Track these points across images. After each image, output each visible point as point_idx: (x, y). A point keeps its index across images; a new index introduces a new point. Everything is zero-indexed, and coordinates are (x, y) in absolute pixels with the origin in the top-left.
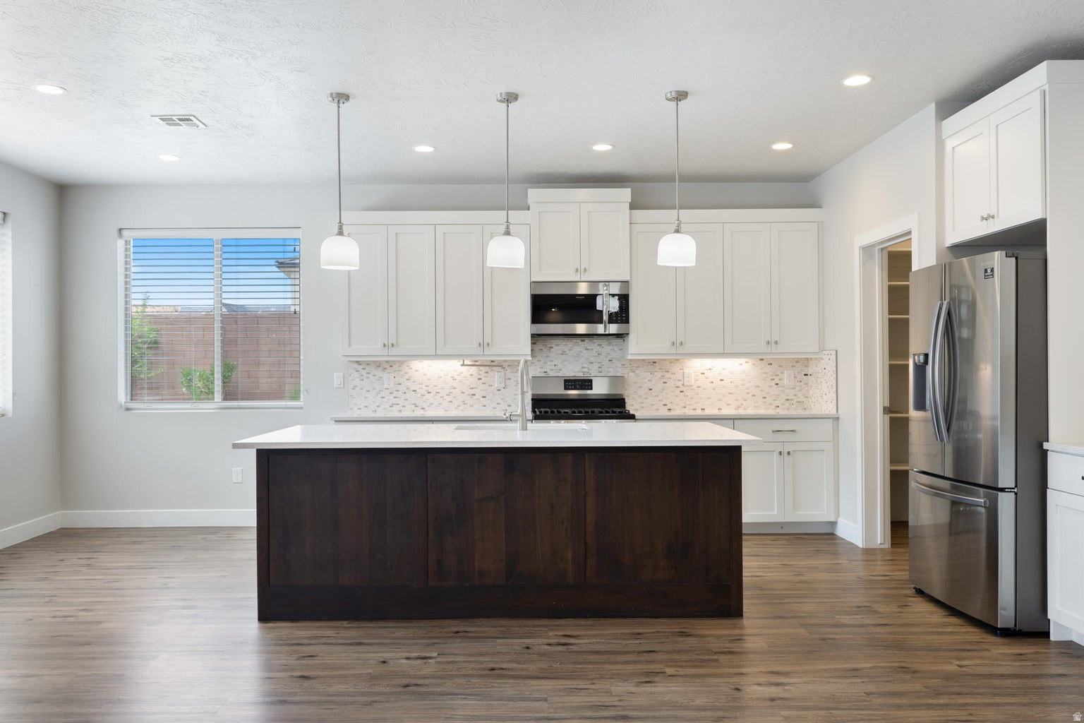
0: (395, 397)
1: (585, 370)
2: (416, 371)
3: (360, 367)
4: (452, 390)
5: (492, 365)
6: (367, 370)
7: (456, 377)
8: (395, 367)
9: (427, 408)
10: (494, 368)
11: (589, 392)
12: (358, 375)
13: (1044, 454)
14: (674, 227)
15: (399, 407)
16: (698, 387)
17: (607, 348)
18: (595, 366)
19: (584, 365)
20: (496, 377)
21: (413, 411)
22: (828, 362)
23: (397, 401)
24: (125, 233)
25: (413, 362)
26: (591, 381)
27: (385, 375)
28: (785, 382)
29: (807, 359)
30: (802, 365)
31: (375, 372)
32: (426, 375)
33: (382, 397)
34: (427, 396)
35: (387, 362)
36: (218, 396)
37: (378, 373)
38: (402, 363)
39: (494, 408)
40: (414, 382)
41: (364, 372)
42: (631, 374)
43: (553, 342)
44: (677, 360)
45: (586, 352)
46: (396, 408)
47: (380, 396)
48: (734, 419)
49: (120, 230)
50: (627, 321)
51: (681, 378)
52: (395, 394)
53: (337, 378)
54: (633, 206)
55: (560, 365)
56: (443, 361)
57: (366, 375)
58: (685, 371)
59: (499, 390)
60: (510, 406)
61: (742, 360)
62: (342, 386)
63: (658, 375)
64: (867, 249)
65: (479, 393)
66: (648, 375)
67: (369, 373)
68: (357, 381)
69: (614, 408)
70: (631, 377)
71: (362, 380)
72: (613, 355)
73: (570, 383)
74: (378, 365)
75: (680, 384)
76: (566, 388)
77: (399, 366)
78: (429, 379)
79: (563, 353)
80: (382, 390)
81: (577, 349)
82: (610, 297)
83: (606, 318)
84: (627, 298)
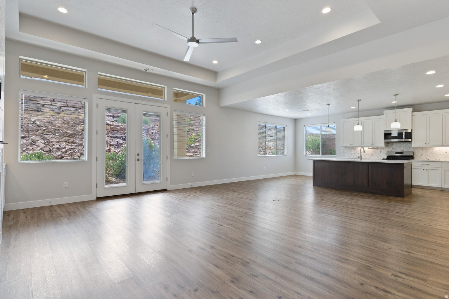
2: (359, 149)
3: (347, 149)
4: (367, 154)
5: (377, 148)
7: (368, 151)
8: (354, 149)
11: (402, 155)
14: (395, 120)
15: (355, 157)
16: (438, 154)
17: (408, 145)
20: (378, 151)
23: (355, 155)
26: (403, 152)
27: (352, 150)
33: (352, 155)
36: (321, 154)
37: (351, 150)
38: (356, 148)
39: (378, 158)
40: (359, 152)
42: (416, 151)
43: (393, 143)
44: (431, 147)
45: (402, 145)
48: (441, 162)
50: (411, 138)
51: (432, 152)
53: (342, 151)
54: (413, 111)
55: (395, 149)
58: (433, 150)
59: (379, 154)
63: (425, 151)
65: (374, 154)
66: (421, 151)
68: (346, 152)
70: (416, 152)
74: (351, 148)
76: (396, 154)
79: (396, 146)
80: (351, 153)
81: (400, 145)
82: (405, 133)
83: (404, 138)
84: (411, 133)
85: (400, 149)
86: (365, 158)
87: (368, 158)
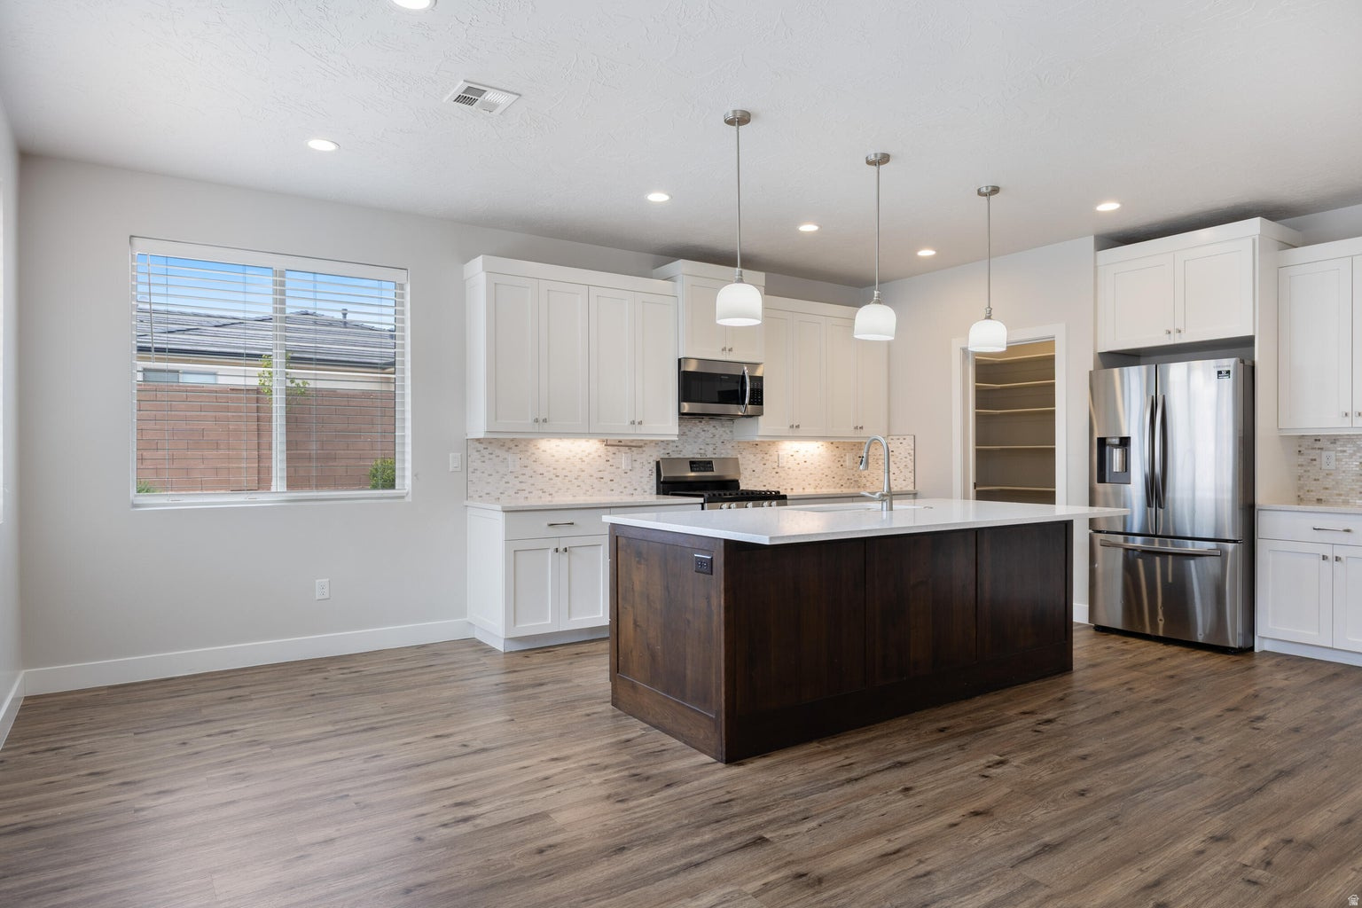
0: (521, 482)
1: (702, 451)
2: (543, 451)
3: (481, 447)
4: (580, 473)
5: (620, 445)
6: (490, 450)
7: (584, 459)
8: (522, 446)
9: (554, 494)
10: (621, 448)
11: (709, 474)
12: (479, 457)
15: (525, 494)
16: (789, 468)
18: (710, 448)
19: (702, 447)
20: (623, 459)
21: (541, 497)
22: (900, 446)
23: (524, 486)
24: (137, 241)
25: (540, 441)
26: (712, 463)
27: (510, 457)
28: (847, 463)
29: (861, 443)
31: (498, 452)
32: (553, 456)
33: (507, 483)
34: (555, 480)
35: (512, 440)
37: (502, 453)
38: (528, 441)
39: (622, 492)
40: (542, 464)
41: (485, 453)
45: (703, 433)
46: (522, 494)
47: (504, 480)
49: (132, 237)
52: (522, 478)
53: (454, 460)
55: (681, 447)
56: (572, 441)
57: (488, 456)
59: (626, 473)
60: (636, 489)
61: (819, 444)
62: (459, 469)
63: (760, 456)
65: (607, 477)
66: (752, 458)
67: (492, 454)
68: (478, 463)
71: (484, 462)
72: (725, 437)
73: (694, 465)
74: (502, 443)
75: (775, 465)
76: (691, 470)
77: (525, 446)
78: (557, 461)
80: (506, 474)
82: (750, 377)
83: (747, 401)
84: (760, 379)
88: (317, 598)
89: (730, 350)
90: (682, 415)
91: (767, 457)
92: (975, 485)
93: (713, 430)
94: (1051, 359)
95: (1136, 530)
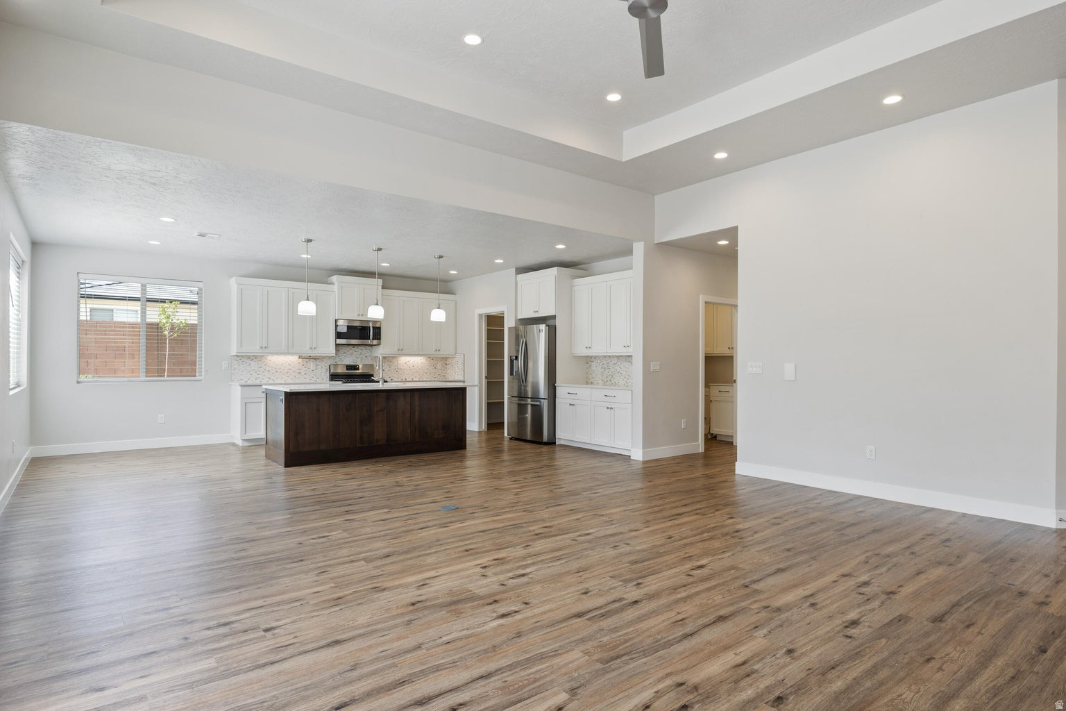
2: (270, 361)
3: (237, 358)
4: (289, 371)
5: (311, 358)
6: (242, 360)
7: (290, 364)
8: (258, 359)
9: (276, 380)
11: (357, 371)
12: (237, 362)
13: (555, 388)
15: (261, 379)
16: (404, 369)
18: (359, 359)
19: (354, 359)
20: (312, 364)
21: (268, 381)
22: (459, 359)
23: (260, 376)
25: (269, 356)
26: (358, 366)
27: (252, 363)
28: (438, 367)
29: (449, 357)
30: (445, 360)
31: (247, 360)
32: (275, 363)
34: (276, 373)
37: (249, 361)
38: (262, 356)
39: (311, 379)
40: (269, 366)
41: (240, 361)
42: (376, 363)
43: (340, 348)
44: (395, 357)
45: (355, 352)
46: (259, 380)
47: (250, 373)
50: (380, 339)
51: (397, 365)
52: (258, 373)
53: (224, 365)
54: (382, 287)
55: (344, 359)
59: (313, 369)
60: (318, 378)
61: (422, 358)
63: (388, 363)
64: (480, 316)
65: (303, 372)
66: (384, 364)
67: (243, 362)
68: (236, 366)
69: (367, 378)
71: (239, 365)
72: (367, 354)
73: (349, 367)
74: (249, 357)
76: (347, 369)
77: (261, 358)
78: (276, 365)
79: (344, 353)
80: (250, 371)
81: (351, 351)
82: (373, 327)
83: (371, 337)
84: (380, 328)
85: (352, 360)
86: (284, 382)
87: (290, 382)
88: (159, 422)
89: (362, 315)
90: (337, 345)
91: (391, 364)
92: (486, 378)
93: (361, 351)
94: (503, 317)
95: (530, 396)
